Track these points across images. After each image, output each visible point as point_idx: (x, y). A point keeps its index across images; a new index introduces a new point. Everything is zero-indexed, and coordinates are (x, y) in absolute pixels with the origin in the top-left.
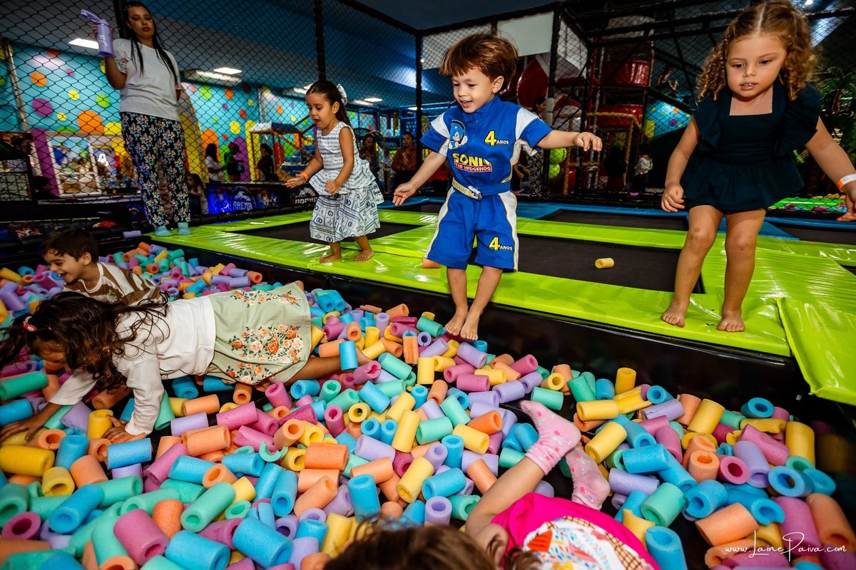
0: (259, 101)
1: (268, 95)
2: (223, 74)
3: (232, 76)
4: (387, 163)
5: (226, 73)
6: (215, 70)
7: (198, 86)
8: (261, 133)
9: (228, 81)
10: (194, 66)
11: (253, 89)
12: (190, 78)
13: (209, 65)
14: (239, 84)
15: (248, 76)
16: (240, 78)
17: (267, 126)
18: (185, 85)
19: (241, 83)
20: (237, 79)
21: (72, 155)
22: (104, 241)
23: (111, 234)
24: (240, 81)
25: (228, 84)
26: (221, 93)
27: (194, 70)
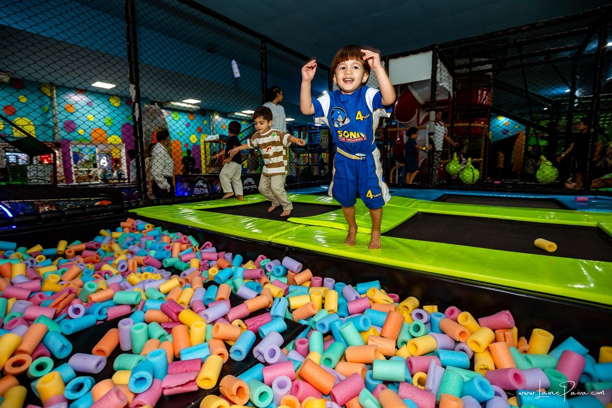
0: (210, 121)
1: (217, 117)
2: (188, 104)
3: (194, 105)
4: (299, 162)
5: (191, 103)
6: (183, 101)
7: (170, 112)
8: (211, 142)
9: (191, 108)
10: (168, 98)
11: (208, 114)
12: (166, 106)
13: (178, 97)
14: (199, 110)
15: (205, 104)
16: (200, 106)
17: (215, 137)
18: (163, 111)
19: (200, 109)
20: (197, 107)
21: (86, 157)
22: (101, 216)
23: (107, 211)
24: (199, 108)
25: (191, 110)
26: (186, 117)
27: (169, 101)
